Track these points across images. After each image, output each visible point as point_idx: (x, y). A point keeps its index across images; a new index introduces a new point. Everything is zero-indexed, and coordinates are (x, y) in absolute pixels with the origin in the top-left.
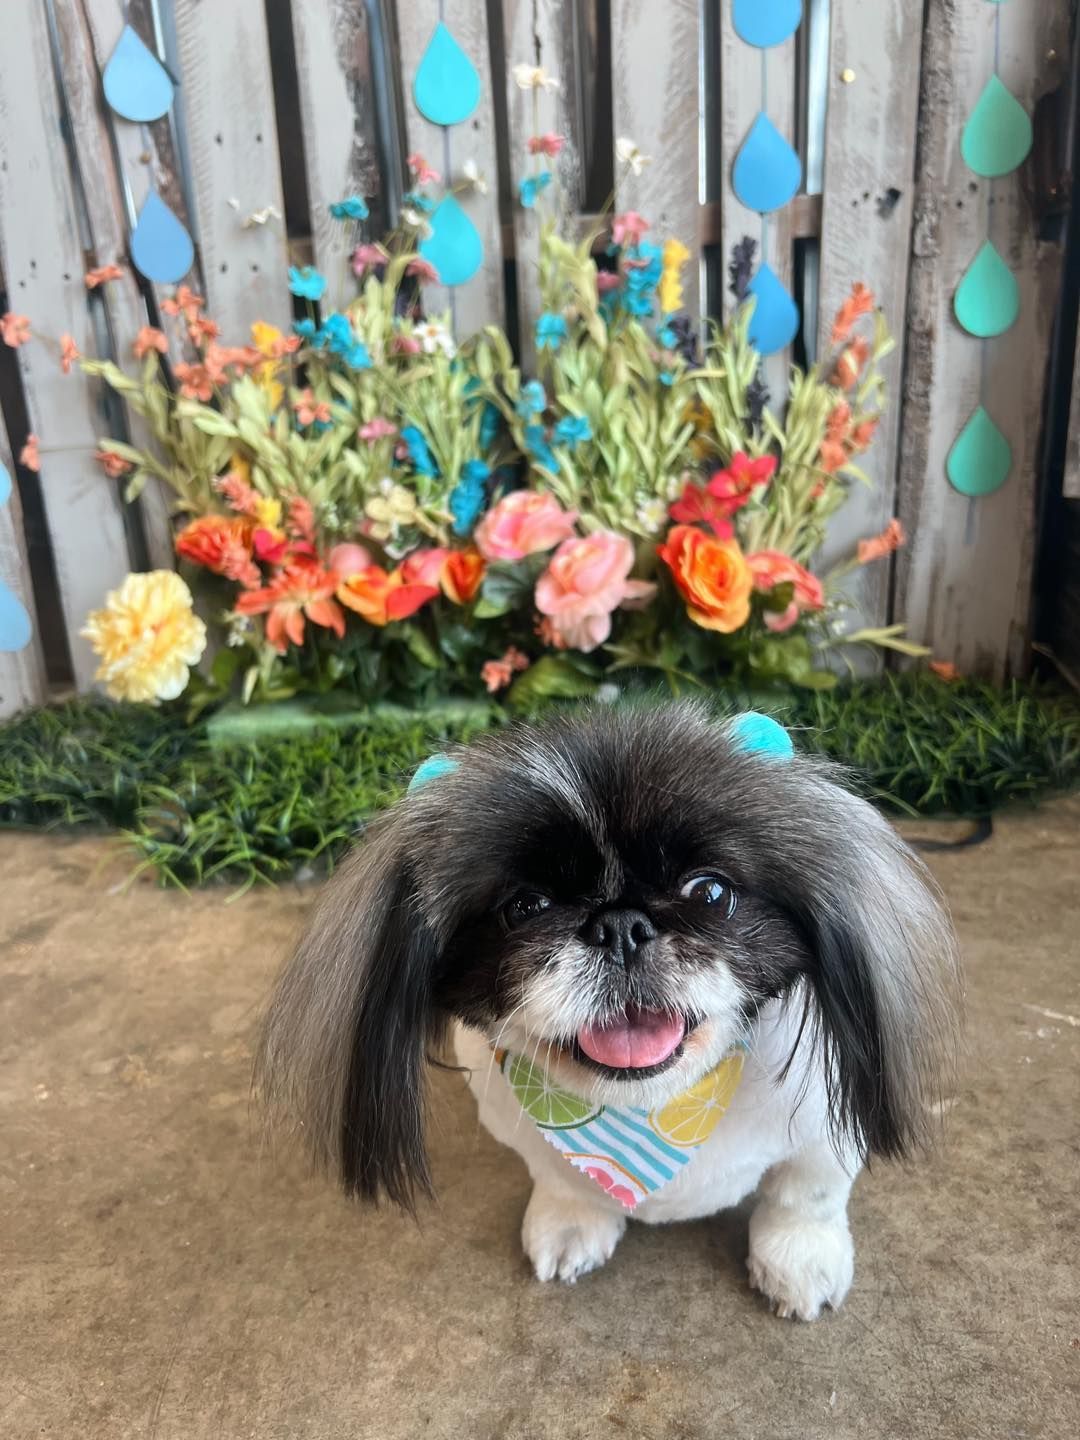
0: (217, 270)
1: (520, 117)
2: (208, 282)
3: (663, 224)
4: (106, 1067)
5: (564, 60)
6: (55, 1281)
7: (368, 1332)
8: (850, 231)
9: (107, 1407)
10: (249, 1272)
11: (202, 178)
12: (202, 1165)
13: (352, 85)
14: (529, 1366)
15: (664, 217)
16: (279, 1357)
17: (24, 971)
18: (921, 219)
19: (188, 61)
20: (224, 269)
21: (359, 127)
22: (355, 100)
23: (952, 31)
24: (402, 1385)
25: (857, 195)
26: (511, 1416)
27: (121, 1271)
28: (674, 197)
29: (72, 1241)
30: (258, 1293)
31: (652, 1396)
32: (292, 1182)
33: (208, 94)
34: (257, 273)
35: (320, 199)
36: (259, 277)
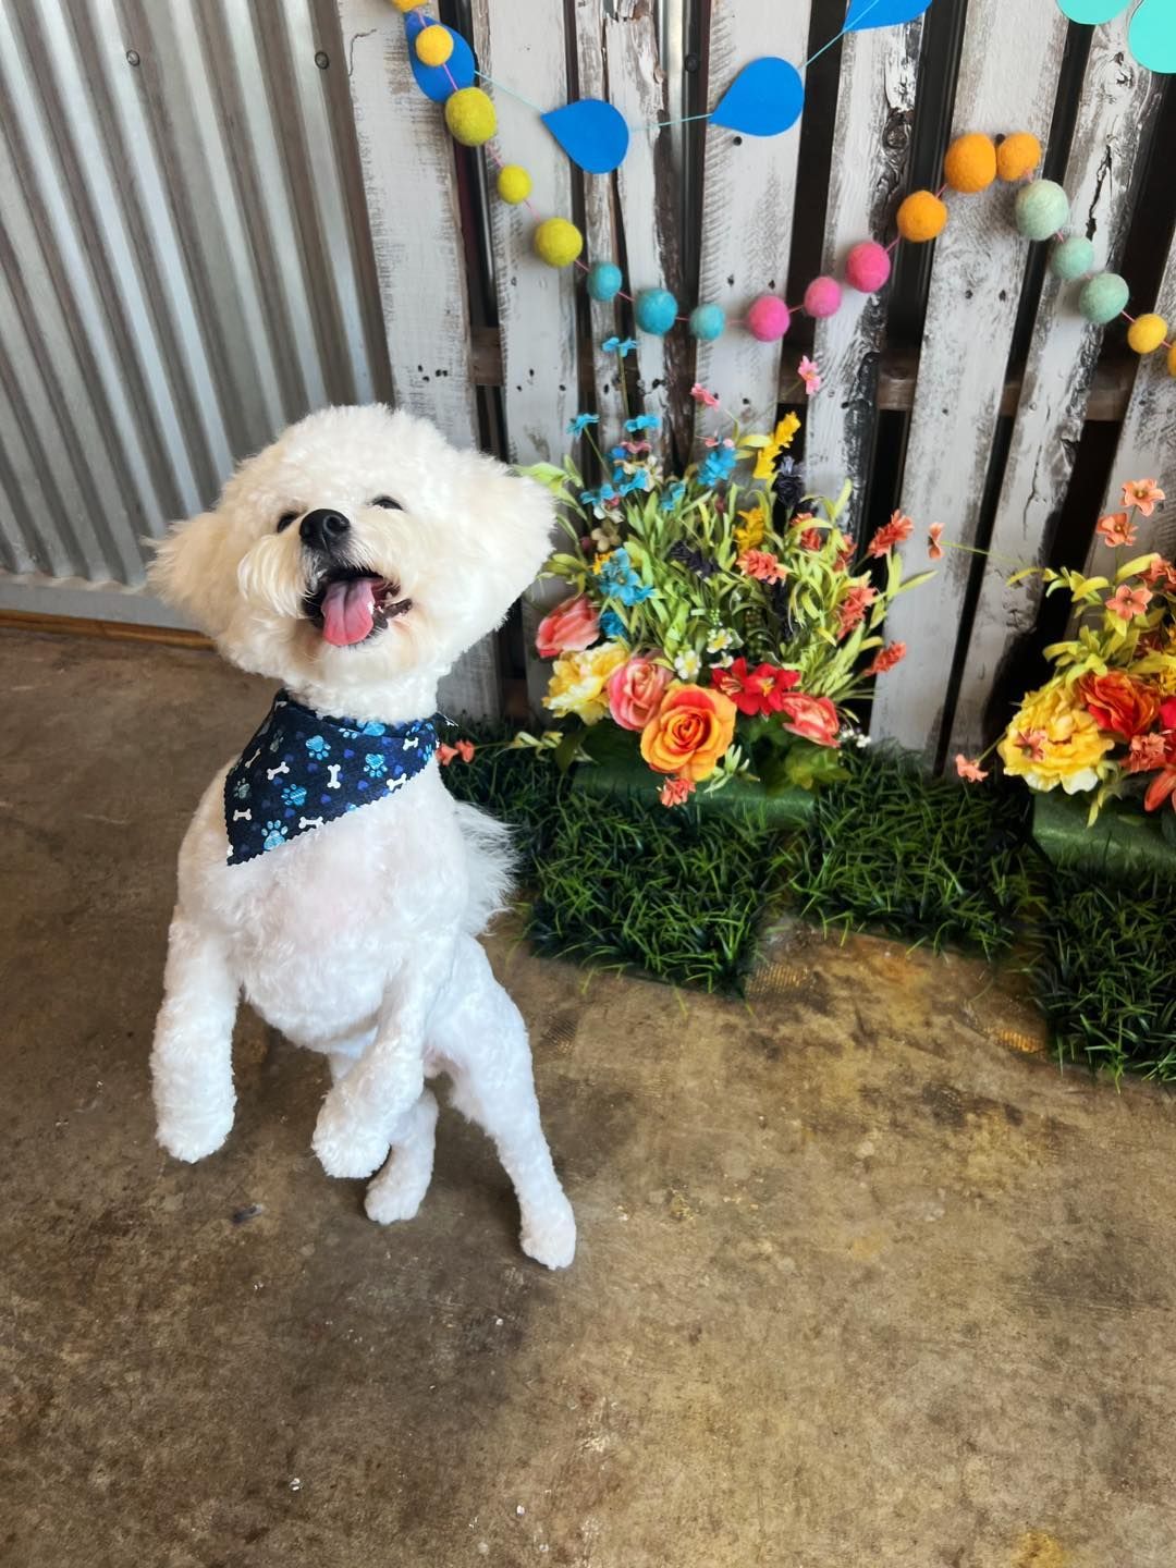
2: (696, 407)
4: (658, 1197)
5: (1117, 242)
6: (678, 1389)
7: (873, 1472)
9: (732, 1492)
10: (794, 1409)
12: (746, 1309)
14: (971, 1519)
16: (823, 1478)
17: (571, 1075)
20: (716, 398)
24: (899, 1515)
26: (962, 1550)
27: (715, 1388)
29: (680, 1357)
30: (802, 1426)
31: (1043, 1555)
32: (806, 1337)
33: (728, 236)
34: (747, 406)
35: (824, 348)
36: (749, 410)
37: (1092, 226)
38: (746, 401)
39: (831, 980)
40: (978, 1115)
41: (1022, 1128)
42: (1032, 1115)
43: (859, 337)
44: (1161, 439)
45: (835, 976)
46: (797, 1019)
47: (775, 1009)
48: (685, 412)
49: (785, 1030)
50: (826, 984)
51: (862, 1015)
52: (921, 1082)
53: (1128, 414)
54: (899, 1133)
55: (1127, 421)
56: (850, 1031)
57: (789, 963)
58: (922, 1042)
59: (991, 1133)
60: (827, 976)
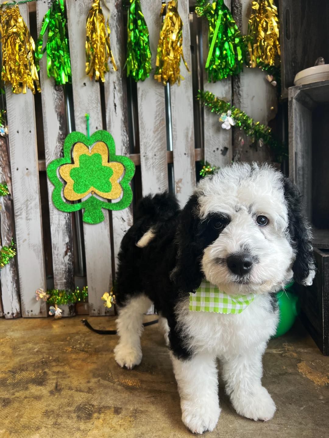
0: (16, 169)
1: (110, 126)
2: (12, 173)
3: (155, 157)
5: (123, 110)
8: (213, 159)
11: (12, 143)
13: (59, 117)
15: (155, 155)
18: (235, 156)
19: (10, 110)
20: (17, 169)
21: (61, 128)
22: (60, 121)
23: (241, 102)
25: (215, 149)
28: (158, 149)
33: (15, 119)
34: (28, 171)
35: (48, 149)
36: (28, 172)
37: (115, 105)
38: (27, 169)
39: (50, 372)
40: (100, 414)
41: (120, 415)
42: (127, 409)
43: (58, 144)
44: (153, 167)
45: (53, 372)
46: (27, 389)
47: (18, 387)
48: (9, 176)
49: (17, 394)
50: (47, 375)
51: (59, 383)
52: (76, 405)
53: (141, 160)
54: (56, 428)
55: (142, 163)
56: (50, 390)
57: (34, 370)
58: (83, 389)
59: (104, 420)
60: (48, 372)
